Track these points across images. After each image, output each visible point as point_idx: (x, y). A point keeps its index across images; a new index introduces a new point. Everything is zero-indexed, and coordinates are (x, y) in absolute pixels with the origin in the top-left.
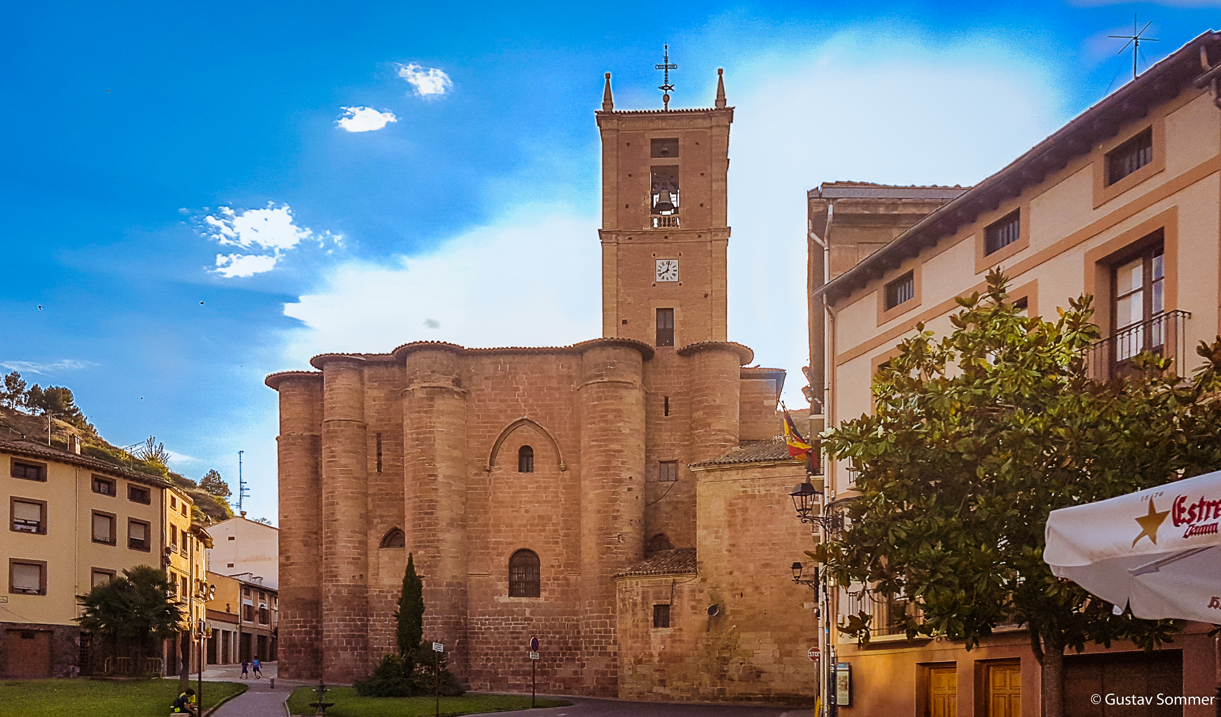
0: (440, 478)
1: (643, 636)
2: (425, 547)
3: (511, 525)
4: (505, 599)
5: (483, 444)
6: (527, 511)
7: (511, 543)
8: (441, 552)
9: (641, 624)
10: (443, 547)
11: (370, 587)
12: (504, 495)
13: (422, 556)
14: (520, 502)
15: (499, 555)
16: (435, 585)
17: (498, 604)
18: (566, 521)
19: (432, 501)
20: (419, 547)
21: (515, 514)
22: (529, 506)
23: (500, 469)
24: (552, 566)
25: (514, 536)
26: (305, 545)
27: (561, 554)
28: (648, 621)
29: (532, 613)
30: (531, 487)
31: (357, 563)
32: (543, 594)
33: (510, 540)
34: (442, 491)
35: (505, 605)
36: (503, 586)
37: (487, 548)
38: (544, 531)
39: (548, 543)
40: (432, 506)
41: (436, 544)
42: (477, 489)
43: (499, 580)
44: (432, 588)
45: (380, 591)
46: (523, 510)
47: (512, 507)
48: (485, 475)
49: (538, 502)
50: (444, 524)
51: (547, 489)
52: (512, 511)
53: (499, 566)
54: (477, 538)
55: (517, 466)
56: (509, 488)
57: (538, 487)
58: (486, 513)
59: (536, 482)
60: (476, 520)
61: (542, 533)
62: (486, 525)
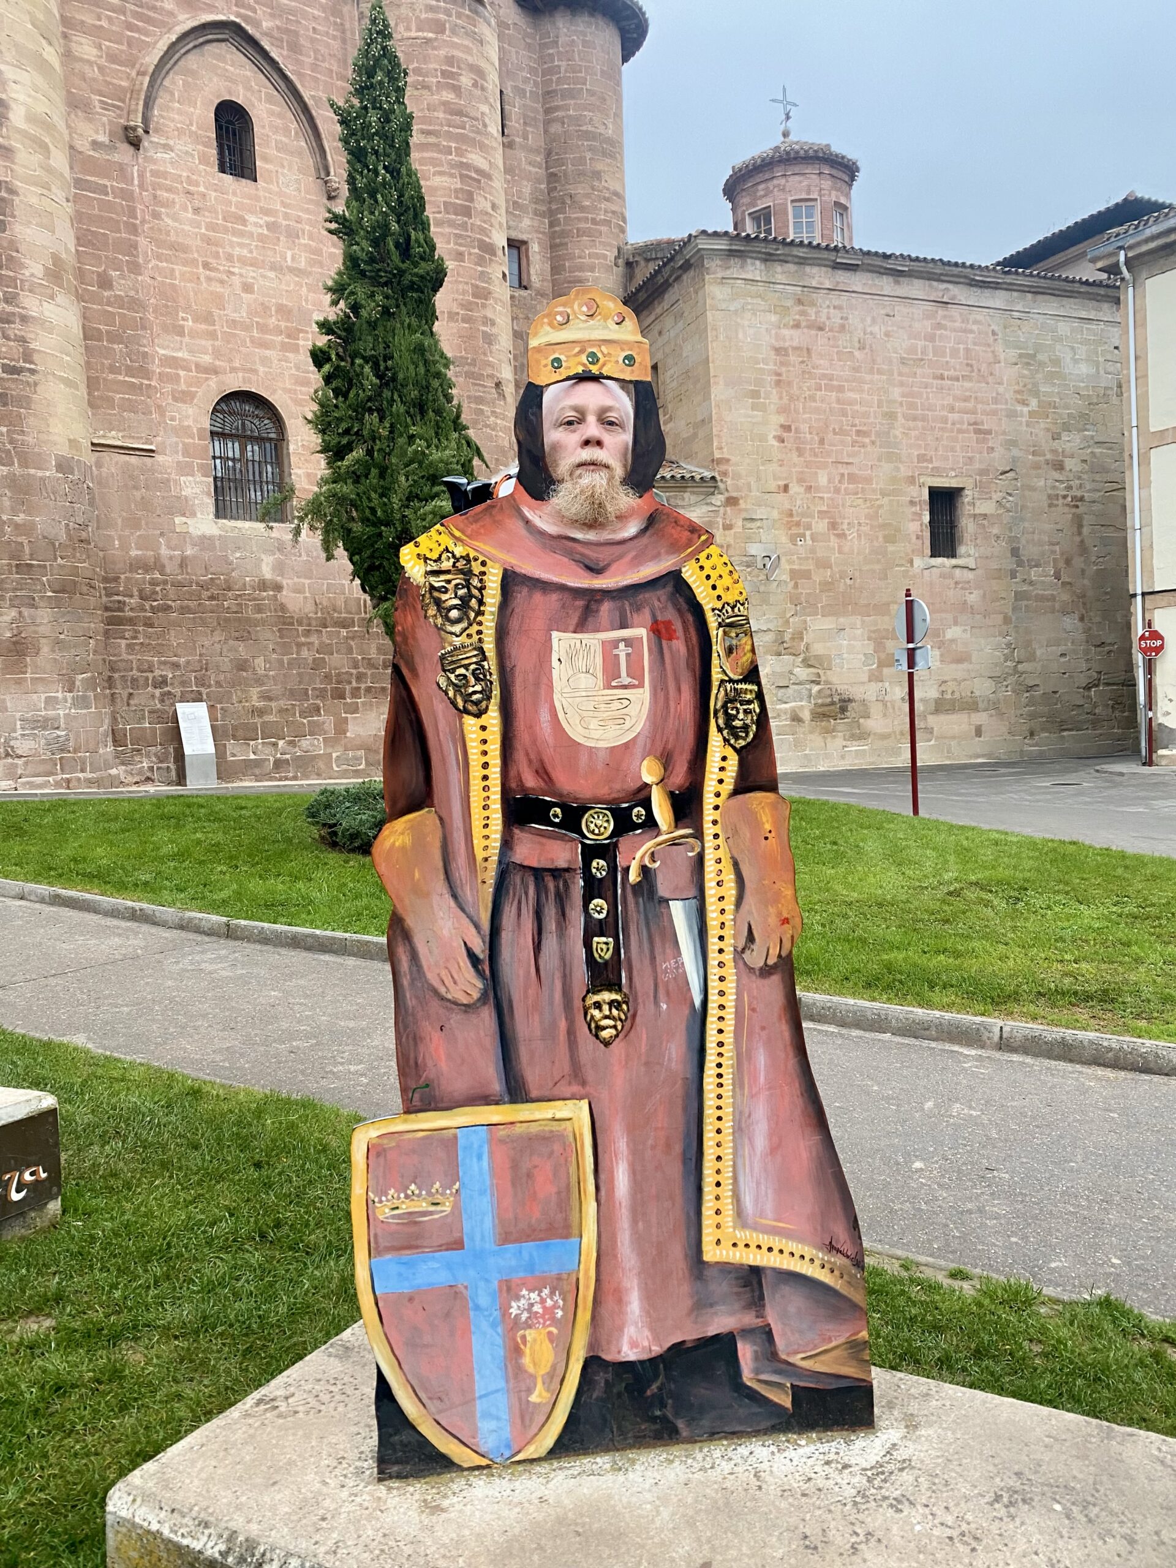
0: (18, 117)
3: (208, 318)
4: (204, 524)
5: (113, 58)
6: (248, 288)
7: (211, 370)
8: (36, 357)
10: (43, 342)
12: (183, 225)
14: (230, 258)
15: (185, 397)
16: (24, 464)
17: (187, 535)
21: (218, 288)
22: (250, 273)
23: (167, 148)
25: (217, 353)
29: (279, 567)
30: (255, 222)
33: (207, 359)
35: (205, 542)
36: (199, 487)
37: (143, 372)
38: (295, 348)
39: (306, 383)
41: (16, 329)
42: (103, 190)
43: (185, 469)
44: (16, 468)
46: (236, 280)
47: (206, 266)
48: (124, 152)
49: (273, 267)
50: (34, 269)
51: (293, 235)
52: (209, 279)
53: (186, 431)
54: (113, 338)
55: (213, 152)
56: (197, 211)
57: (272, 227)
58: (135, 268)
59: (266, 212)
60: (105, 282)
61: (291, 355)
62: (135, 304)
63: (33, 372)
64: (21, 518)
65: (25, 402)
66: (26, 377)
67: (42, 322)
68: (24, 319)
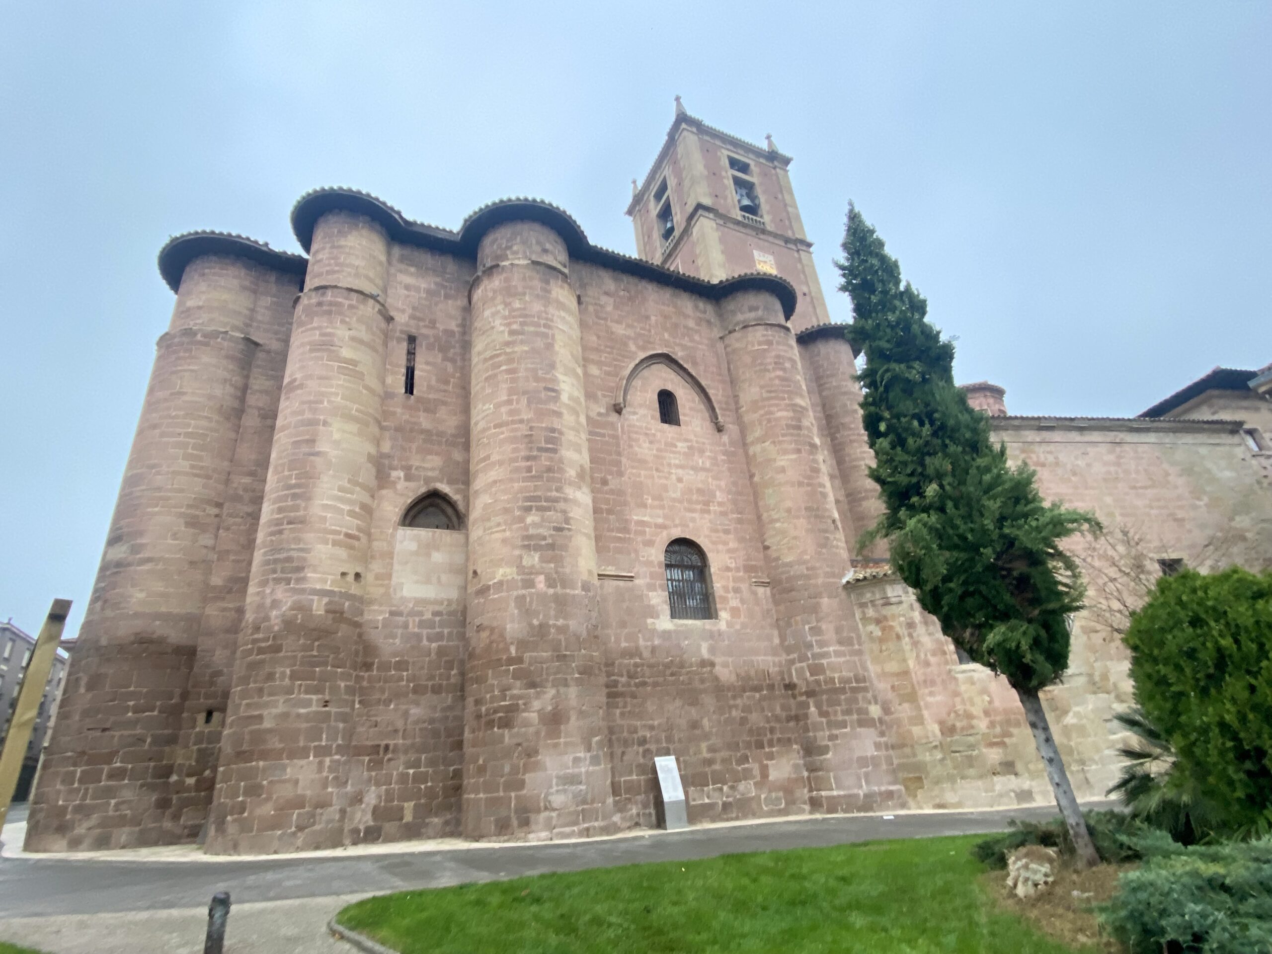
0: (564, 398)
1: (943, 681)
2: (540, 509)
3: (660, 498)
4: (665, 623)
5: (608, 374)
6: (680, 480)
7: (663, 527)
8: (572, 522)
9: (933, 660)
10: (575, 513)
11: (371, 602)
12: (644, 449)
13: (534, 525)
14: (669, 465)
15: (649, 543)
16: (564, 587)
17: (654, 631)
18: (735, 502)
19: (553, 430)
20: (528, 509)
21: (664, 481)
22: (681, 473)
23: (635, 413)
24: (728, 569)
25: (665, 517)
26: (187, 524)
27: (736, 550)
28: (944, 653)
29: (712, 650)
30: (681, 446)
31: (352, 548)
32: (724, 615)
33: (660, 521)
34: (568, 418)
35: (666, 635)
36: (659, 599)
37: (626, 530)
38: (709, 512)
39: (717, 531)
40: (553, 440)
41: (561, 505)
42: (603, 435)
43: (651, 587)
44: (559, 590)
45: (392, 613)
46: (674, 477)
47: (657, 470)
48: (614, 417)
49: (693, 468)
50: (571, 473)
51: (702, 451)
52: (659, 477)
53: (649, 563)
54: (610, 512)
55: (658, 415)
56: (651, 442)
57: (690, 448)
58: (620, 474)
59: (686, 440)
60: (605, 482)
61: (706, 516)
62: (620, 493)
63: (569, 530)
64: (560, 622)
65: (564, 548)
66: (566, 533)
67: (575, 502)
68: (566, 500)
